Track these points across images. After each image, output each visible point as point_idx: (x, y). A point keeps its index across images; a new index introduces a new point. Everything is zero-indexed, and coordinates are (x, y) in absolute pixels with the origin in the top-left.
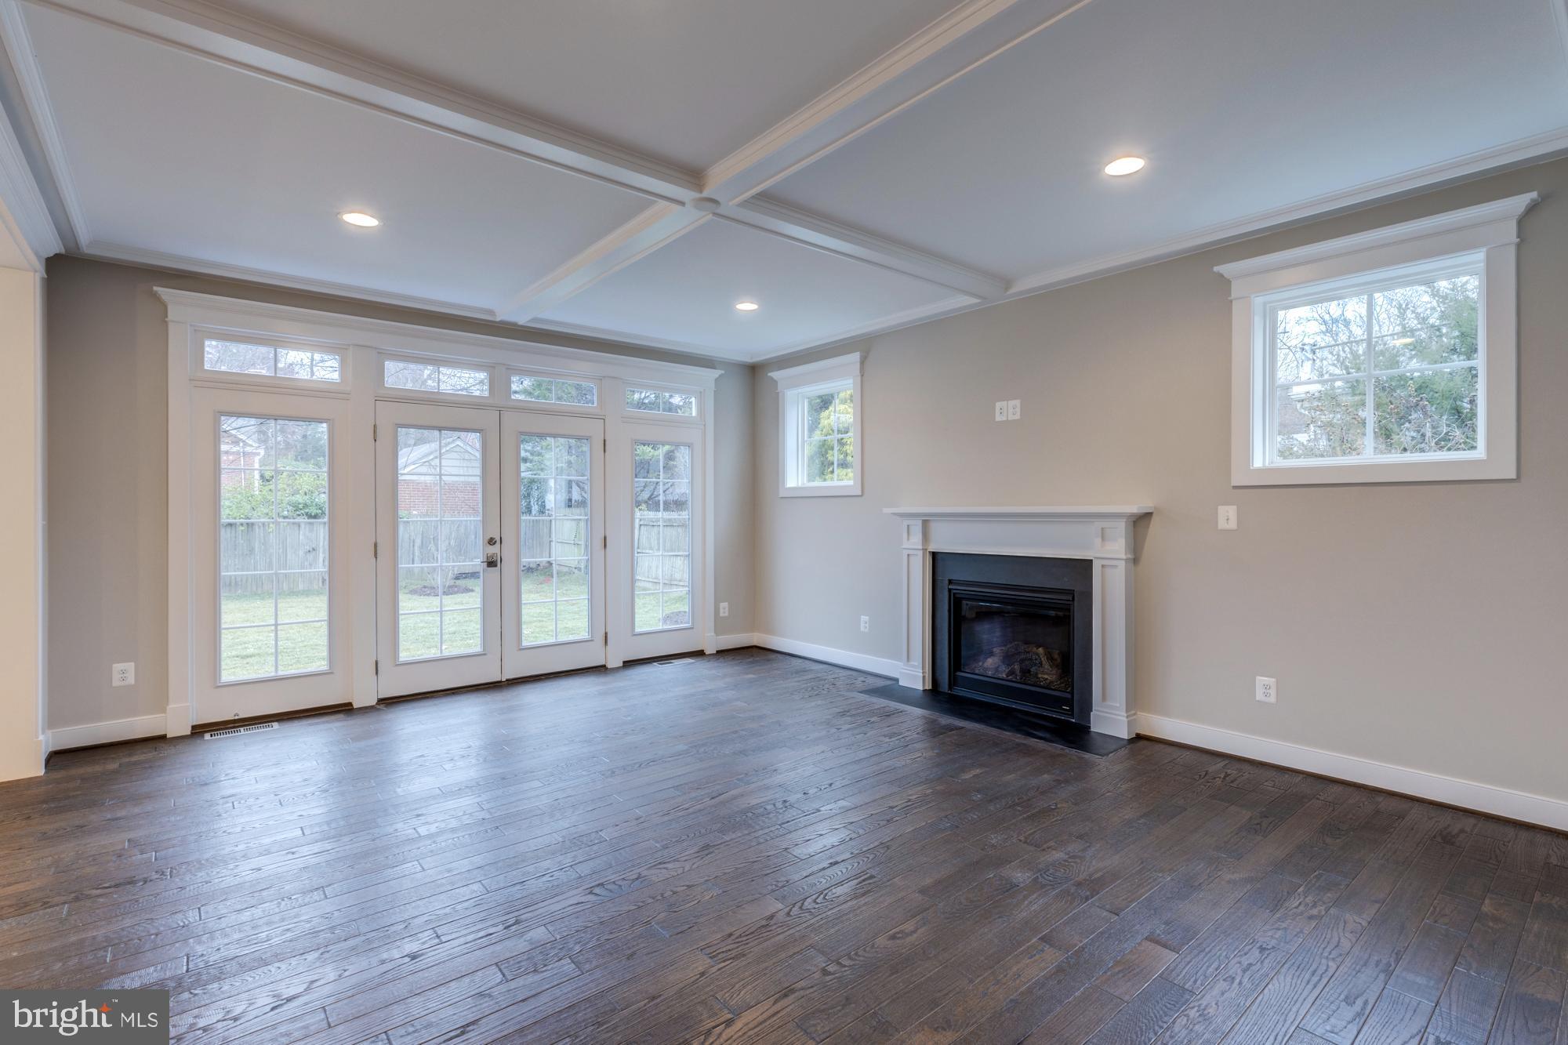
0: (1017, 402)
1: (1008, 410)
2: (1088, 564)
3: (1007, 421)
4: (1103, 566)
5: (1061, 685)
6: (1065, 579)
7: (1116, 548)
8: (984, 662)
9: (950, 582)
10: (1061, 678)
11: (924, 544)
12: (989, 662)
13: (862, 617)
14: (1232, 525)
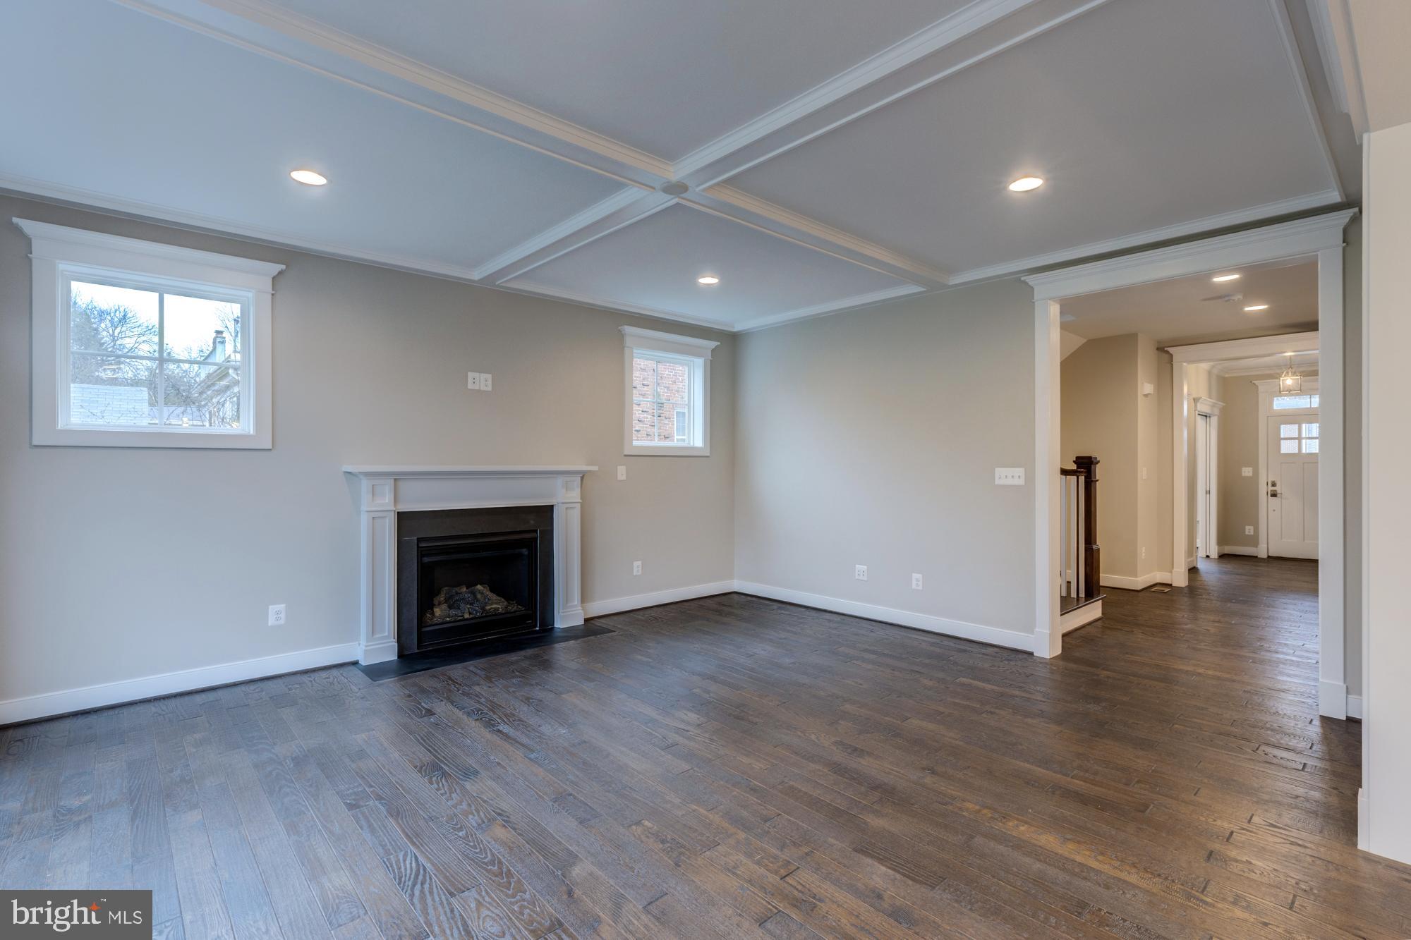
0: (489, 376)
1: (480, 381)
2: (550, 508)
3: (479, 391)
4: (566, 509)
5: (514, 607)
6: (532, 522)
7: (575, 495)
8: (433, 614)
9: (419, 540)
10: (509, 603)
11: (395, 505)
12: (437, 611)
13: (270, 607)
14: (624, 478)
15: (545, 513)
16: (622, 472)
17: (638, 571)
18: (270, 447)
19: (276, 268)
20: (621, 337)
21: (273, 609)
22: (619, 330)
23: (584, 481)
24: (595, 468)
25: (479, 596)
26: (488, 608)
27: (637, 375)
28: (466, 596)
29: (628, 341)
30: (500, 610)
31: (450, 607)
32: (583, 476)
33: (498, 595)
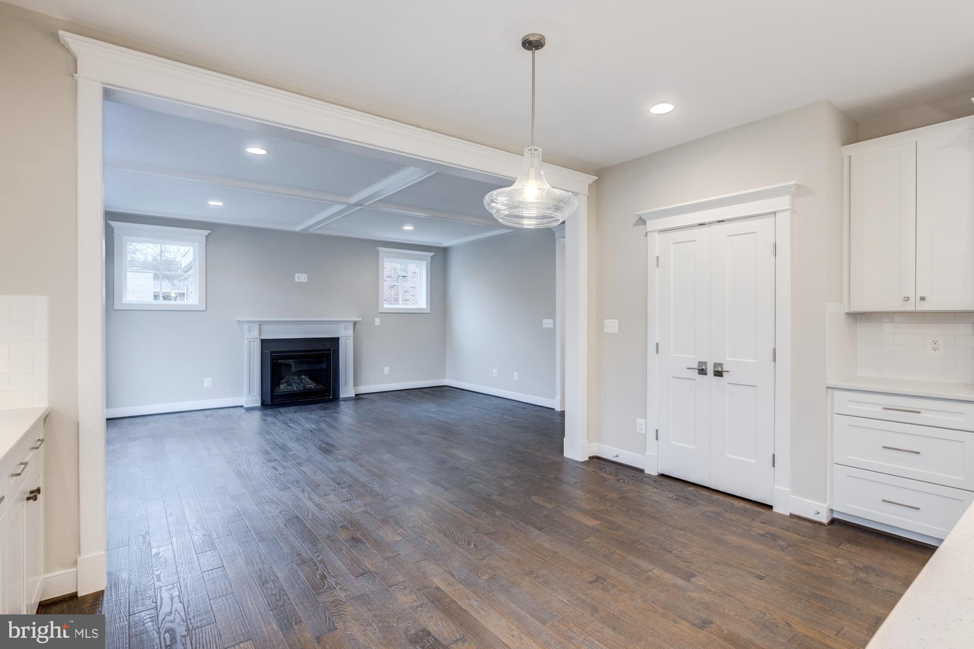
0: (306, 275)
1: (301, 278)
2: (339, 338)
3: (301, 282)
4: (346, 339)
5: (320, 387)
6: (328, 345)
7: (350, 332)
8: (280, 388)
9: (271, 352)
10: (317, 385)
11: (260, 336)
12: (282, 387)
13: (205, 379)
14: (379, 324)
15: (335, 341)
16: (377, 321)
17: (387, 372)
18: (205, 310)
19: (207, 232)
20: (377, 253)
21: (206, 380)
22: (376, 250)
23: (357, 326)
24: (360, 319)
25: (303, 381)
26: (307, 386)
27: (386, 272)
28: (297, 380)
29: (381, 255)
30: (313, 388)
31: (288, 385)
32: (355, 323)
33: (312, 380)
